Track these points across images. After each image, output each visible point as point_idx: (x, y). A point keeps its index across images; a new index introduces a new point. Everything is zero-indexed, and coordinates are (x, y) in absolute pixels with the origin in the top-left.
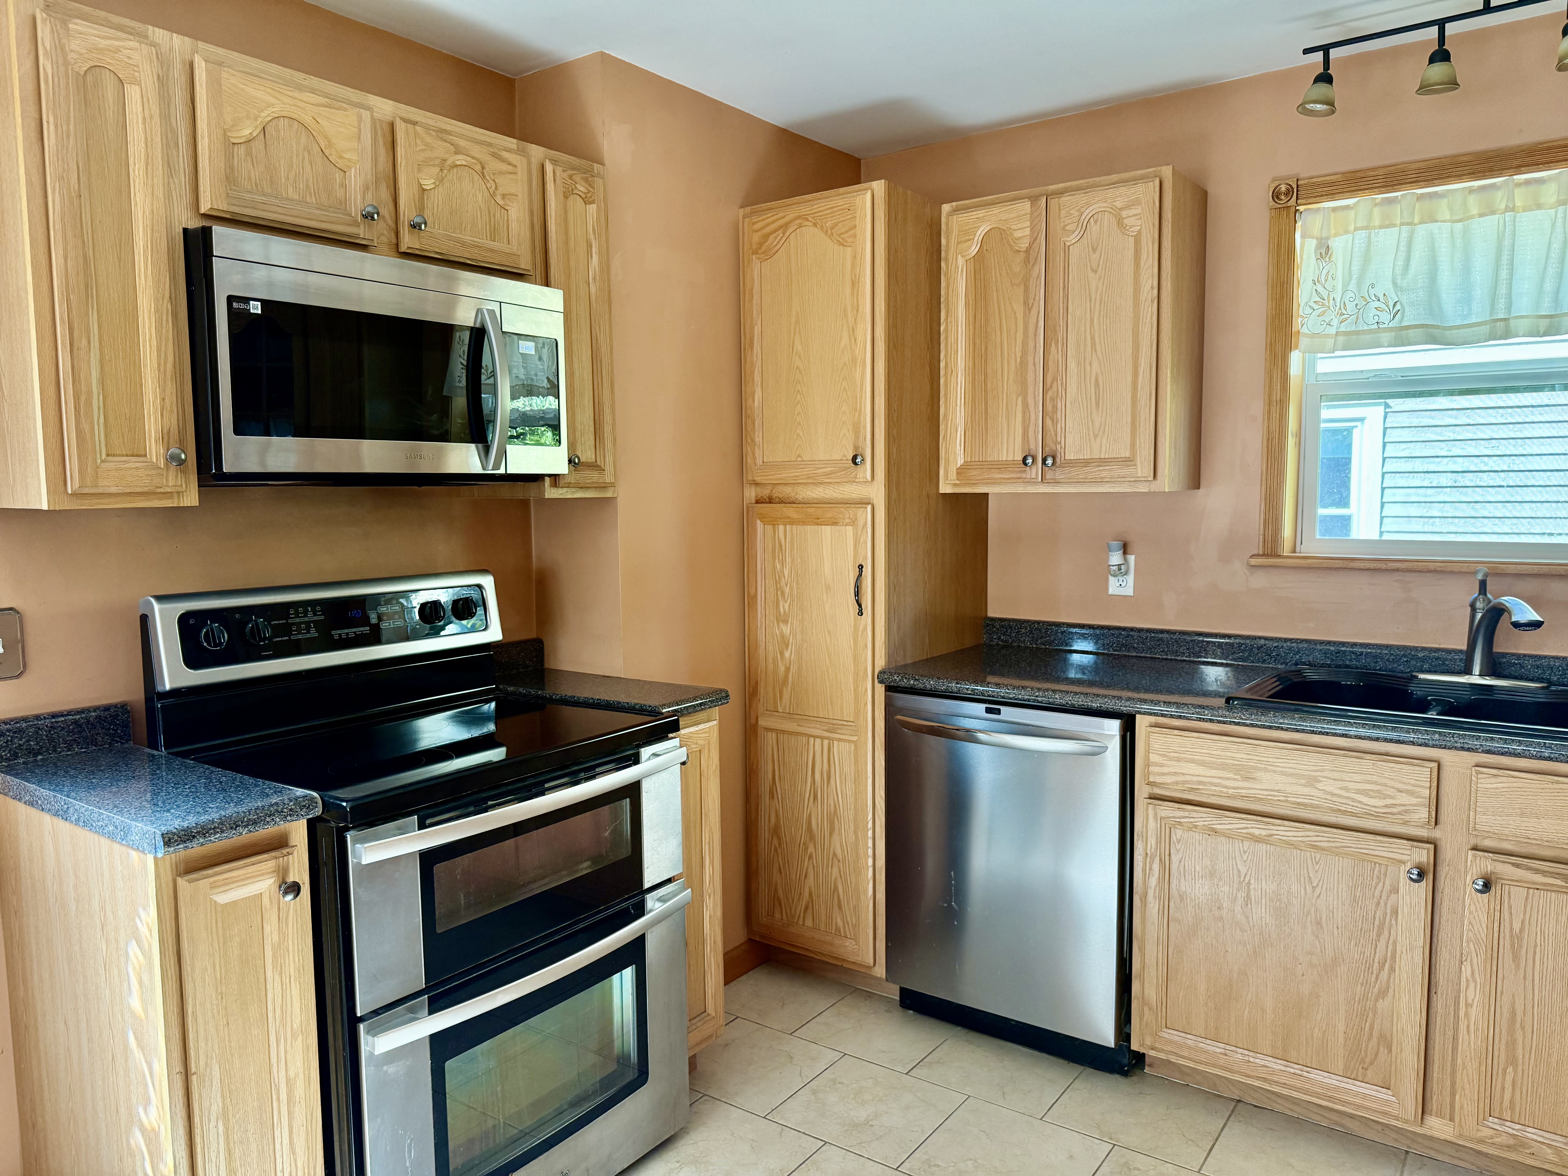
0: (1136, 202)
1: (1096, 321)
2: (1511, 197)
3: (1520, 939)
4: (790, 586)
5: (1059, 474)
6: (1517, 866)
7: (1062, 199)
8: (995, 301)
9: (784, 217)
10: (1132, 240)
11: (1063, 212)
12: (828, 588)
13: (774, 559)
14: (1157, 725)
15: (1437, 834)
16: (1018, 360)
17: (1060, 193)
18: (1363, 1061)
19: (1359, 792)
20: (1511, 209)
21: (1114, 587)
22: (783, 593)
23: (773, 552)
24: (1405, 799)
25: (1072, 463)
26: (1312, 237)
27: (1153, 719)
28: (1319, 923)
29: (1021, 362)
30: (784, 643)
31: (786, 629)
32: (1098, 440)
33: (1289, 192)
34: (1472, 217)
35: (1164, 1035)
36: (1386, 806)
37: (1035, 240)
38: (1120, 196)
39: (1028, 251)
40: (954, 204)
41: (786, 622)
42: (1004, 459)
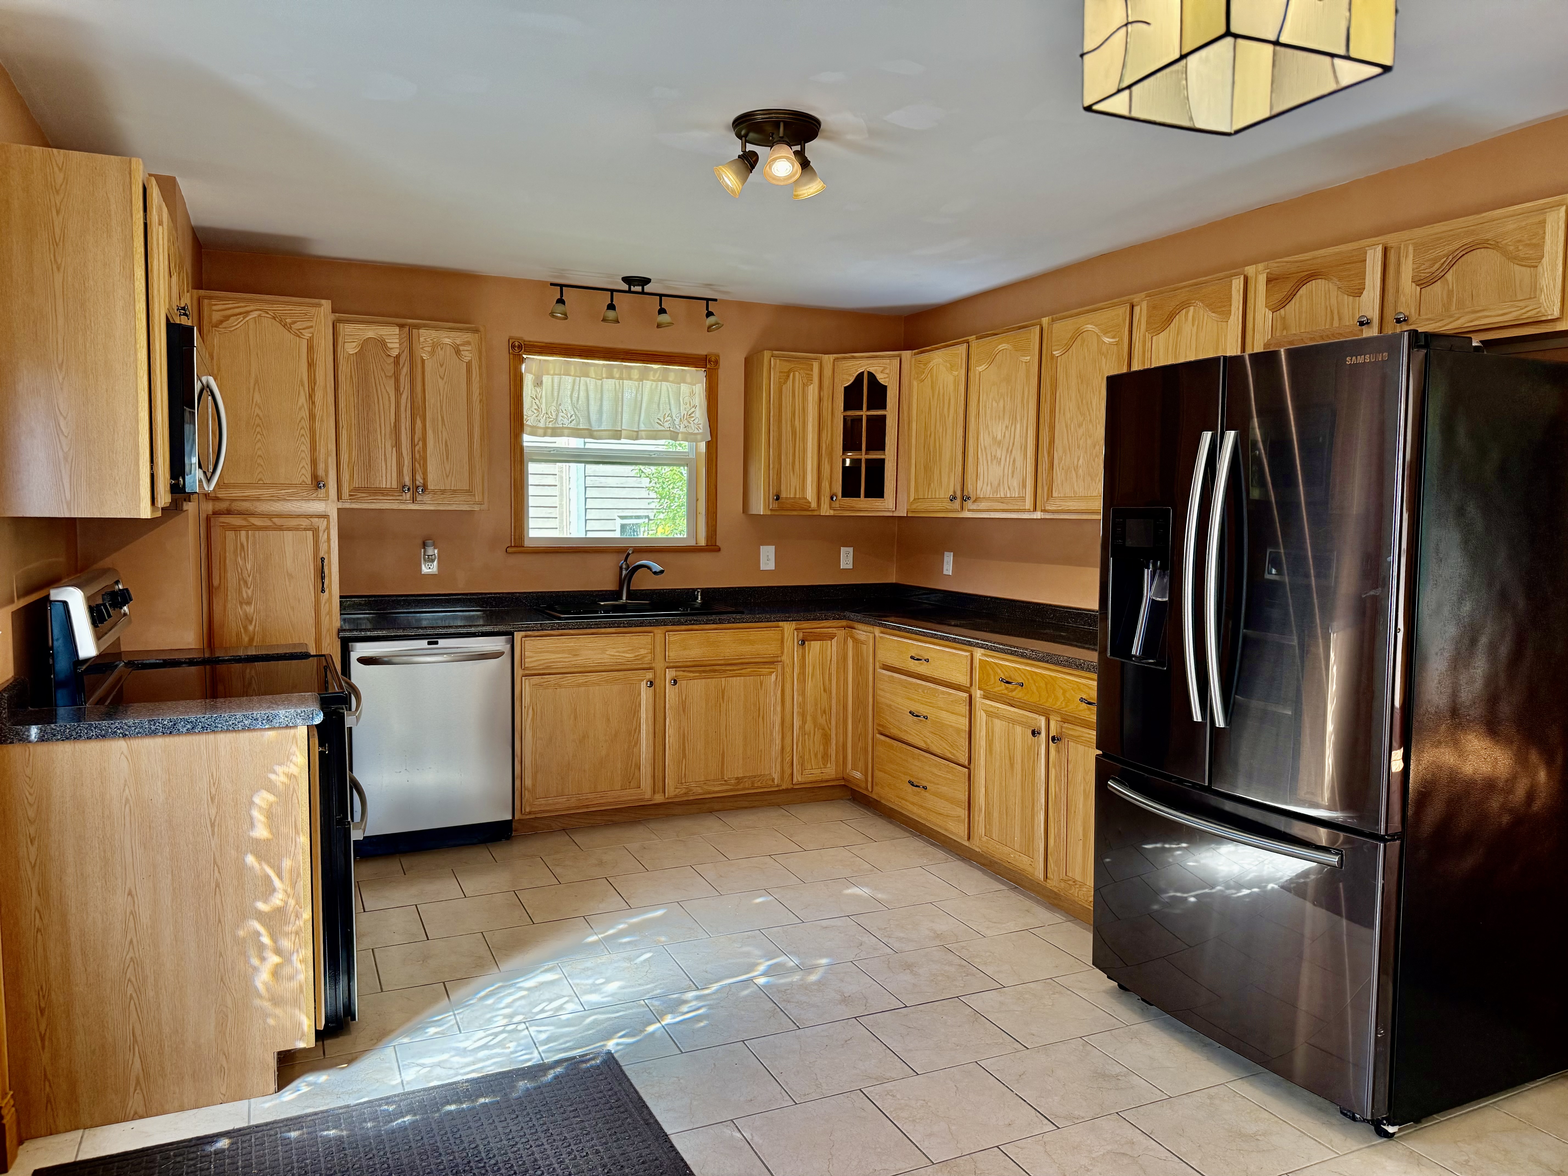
0: (468, 343)
1: (444, 408)
2: (621, 373)
3: (685, 702)
4: (253, 576)
5: (427, 498)
6: (684, 671)
7: (420, 331)
8: (374, 385)
9: (246, 306)
10: (465, 364)
11: (422, 339)
12: (290, 576)
13: (236, 556)
14: (526, 636)
15: (653, 665)
16: (392, 424)
17: (418, 327)
18: (629, 779)
19: (624, 652)
20: (621, 378)
21: (425, 569)
22: (246, 582)
23: (235, 551)
24: (643, 652)
25: (434, 492)
26: (531, 373)
27: (523, 633)
28: (609, 720)
29: (395, 426)
30: (249, 620)
31: (250, 609)
32: (449, 478)
33: (520, 347)
34: (603, 378)
35: (536, 803)
36: (636, 656)
37: (403, 352)
38: (459, 338)
39: (398, 357)
40: (337, 314)
41: (249, 603)
42: (384, 486)
